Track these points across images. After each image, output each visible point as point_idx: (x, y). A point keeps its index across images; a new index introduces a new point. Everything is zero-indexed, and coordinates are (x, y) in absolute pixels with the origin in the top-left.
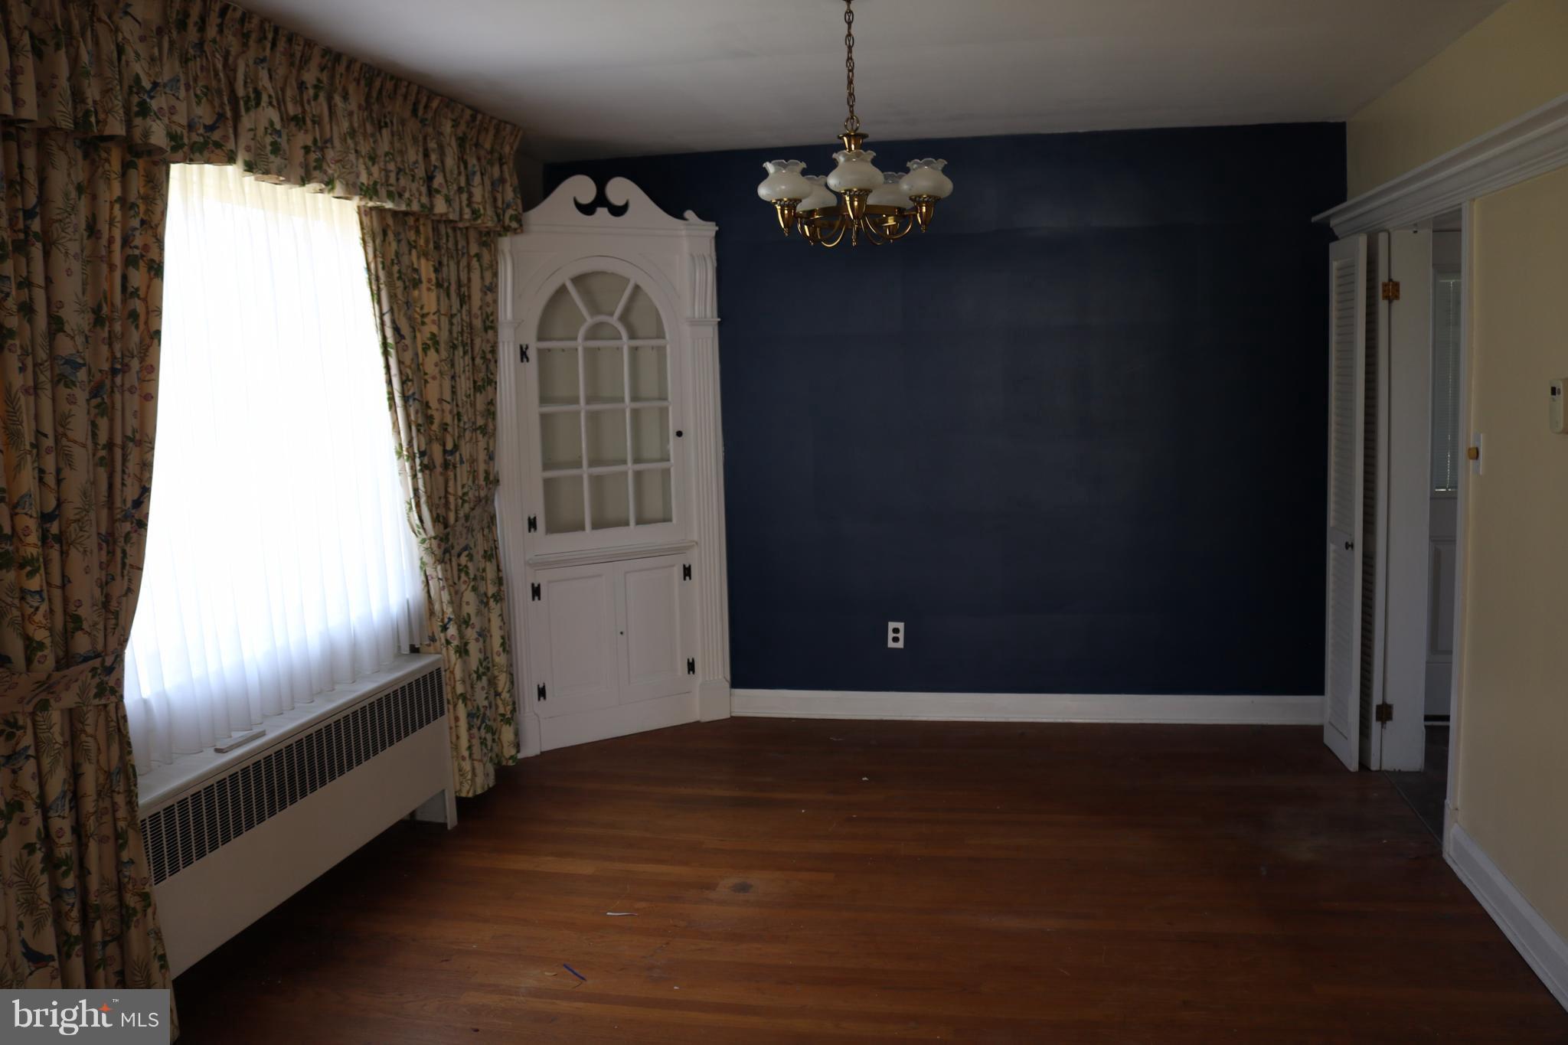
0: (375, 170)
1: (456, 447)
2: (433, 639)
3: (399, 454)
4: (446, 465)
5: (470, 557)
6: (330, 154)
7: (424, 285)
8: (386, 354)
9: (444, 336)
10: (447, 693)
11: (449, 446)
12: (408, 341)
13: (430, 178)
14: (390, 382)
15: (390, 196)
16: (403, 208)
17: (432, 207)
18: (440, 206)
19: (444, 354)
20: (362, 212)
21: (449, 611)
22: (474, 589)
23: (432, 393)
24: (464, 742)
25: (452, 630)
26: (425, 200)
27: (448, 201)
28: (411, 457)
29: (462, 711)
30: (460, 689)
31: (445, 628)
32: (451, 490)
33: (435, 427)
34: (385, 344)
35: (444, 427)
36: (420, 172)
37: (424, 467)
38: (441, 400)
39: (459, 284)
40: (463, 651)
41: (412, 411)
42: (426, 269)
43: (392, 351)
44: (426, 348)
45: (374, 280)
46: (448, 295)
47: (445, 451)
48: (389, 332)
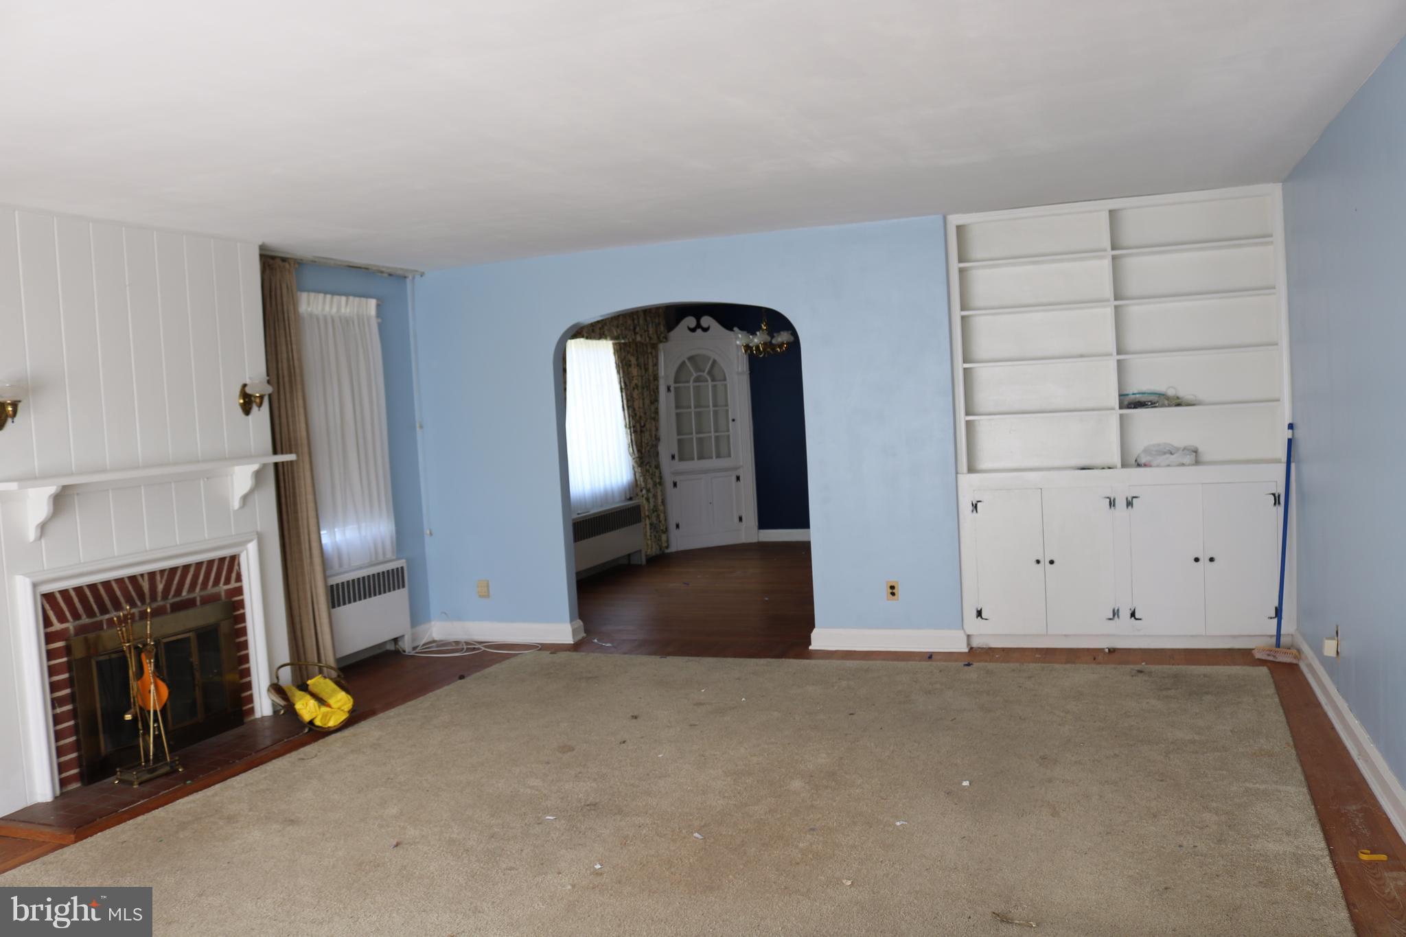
0: (618, 330)
1: (644, 426)
2: (637, 495)
3: (626, 426)
4: (641, 431)
5: (650, 466)
6: (606, 328)
7: (633, 366)
8: (622, 392)
9: (640, 384)
10: (643, 515)
11: (642, 424)
12: (629, 387)
13: (635, 329)
14: (623, 401)
15: (623, 338)
16: (627, 341)
17: (636, 338)
18: (639, 339)
19: (640, 391)
20: (614, 344)
21: (643, 484)
22: (652, 478)
23: (636, 404)
24: (648, 534)
25: (644, 492)
26: (633, 337)
27: (641, 336)
28: (630, 428)
29: (648, 522)
30: (647, 513)
31: (641, 491)
32: (643, 440)
33: (637, 418)
34: (621, 389)
35: (640, 417)
36: (632, 328)
37: (635, 432)
38: (639, 408)
39: (645, 365)
40: (648, 499)
41: (630, 412)
42: (633, 360)
43: (624, 390)
44: (634, 389)
45: (618, 366)
46: (641, 369)
47: (641, 427)
48: (623, 384)
